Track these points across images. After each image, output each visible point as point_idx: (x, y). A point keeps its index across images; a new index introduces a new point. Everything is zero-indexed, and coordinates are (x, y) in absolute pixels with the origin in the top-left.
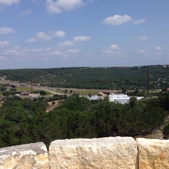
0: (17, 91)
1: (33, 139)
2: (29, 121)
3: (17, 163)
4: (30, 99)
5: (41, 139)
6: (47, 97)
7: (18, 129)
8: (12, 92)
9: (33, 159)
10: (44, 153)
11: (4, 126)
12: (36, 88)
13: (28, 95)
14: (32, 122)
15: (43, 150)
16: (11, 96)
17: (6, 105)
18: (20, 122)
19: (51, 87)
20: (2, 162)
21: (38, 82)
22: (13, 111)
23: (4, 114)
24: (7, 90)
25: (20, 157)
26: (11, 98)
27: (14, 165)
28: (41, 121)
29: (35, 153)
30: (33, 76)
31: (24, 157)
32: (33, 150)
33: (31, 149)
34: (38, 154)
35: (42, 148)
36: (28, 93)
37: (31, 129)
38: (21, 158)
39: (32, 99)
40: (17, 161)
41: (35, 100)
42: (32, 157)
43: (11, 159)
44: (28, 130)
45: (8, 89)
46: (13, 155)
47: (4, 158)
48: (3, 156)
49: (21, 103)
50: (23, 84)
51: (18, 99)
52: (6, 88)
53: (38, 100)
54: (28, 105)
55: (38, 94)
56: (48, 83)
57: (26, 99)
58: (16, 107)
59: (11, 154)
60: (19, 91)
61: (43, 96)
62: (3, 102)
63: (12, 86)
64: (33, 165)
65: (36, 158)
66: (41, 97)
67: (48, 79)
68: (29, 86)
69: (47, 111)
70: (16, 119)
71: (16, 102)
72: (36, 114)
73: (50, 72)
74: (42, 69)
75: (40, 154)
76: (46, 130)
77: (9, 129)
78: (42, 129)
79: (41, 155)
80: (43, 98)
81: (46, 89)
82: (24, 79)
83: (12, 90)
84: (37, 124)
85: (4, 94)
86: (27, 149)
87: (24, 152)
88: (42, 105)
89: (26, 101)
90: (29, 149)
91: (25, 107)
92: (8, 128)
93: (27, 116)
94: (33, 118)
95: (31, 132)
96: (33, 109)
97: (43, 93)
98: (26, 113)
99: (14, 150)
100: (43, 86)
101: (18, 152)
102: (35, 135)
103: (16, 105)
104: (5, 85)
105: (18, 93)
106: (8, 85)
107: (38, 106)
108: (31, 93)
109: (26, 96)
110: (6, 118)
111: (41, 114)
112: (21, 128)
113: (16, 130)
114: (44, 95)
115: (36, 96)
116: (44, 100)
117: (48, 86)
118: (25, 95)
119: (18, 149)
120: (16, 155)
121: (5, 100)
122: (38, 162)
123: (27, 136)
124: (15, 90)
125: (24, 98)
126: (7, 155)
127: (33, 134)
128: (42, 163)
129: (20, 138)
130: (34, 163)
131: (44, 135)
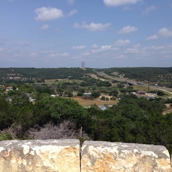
0: (134, 89)
1: (148, 140)
2: (145, 121)
3: (138, 161)
4: (146, 99)
5: (156, 142)
6: (165, 98)
7: (133, 127)
8: (129, 89)
9: (154, 161)
10: (166, 158)
11: (121, 121)
12: (153, 88)
13: (144, 94)
14: (148, 123)
15: (165, 154)
16: (127, 94)
17: (123, 102)
18: (135, 120)
19: (170, 87)
20: (125, 157)
21: (155, 81)
22: (129, 108)
23: (121, 110)
24: (124, 87)
25: (142, 156)
26: (128, 96)
27: (135, 163)
28: (158, 123)
29: (157, 156)
30: (151, 75)
31: (145, 157)
32: (155, 153)
33: (152, 150)
34: (160, 158)
35: (164, 152)
36: (145, 92)
37: (146, 130)
38: (142, 158)
39: (148, 99)
40: (138, 158)
41: (151, 100)
42: (153, 159)
43: (132, 156)
44: (143, 130)
45: (126, 86)
46: (135, 152)
47: (126, 153)
48: (125, 151)
49: (137, 102)
50: (140, 83)
51: (135, 97)
52: (124, 86)
53: (155, 101)
54: (144, 104)
55: (154, 94)
56: (167, 83)
57: (142, 98)
58: (132, 105)
59: (133, 151)
60: (136, 89)
61: (161, 97)
62: (120, 99)
63: (130, 84)
64: (154, 167)
65: (157, 161)
66: (158, 97)
67: (167, 78)
68: (146, 85)
69: (164, 114)
70: (132, 117)
71: (132, 100)
72: (152, 115)
73: (170, 71)
74: (161, 68)
75: (161, 158)
76: (163, 134)
77: (125, 126)
78: (159, 132)
79: (163, 159)
80: (160, 99)
81: (164, 90)
82: (141, 77)
83: (129, 88)
84: (153, 126)
85: (122, 91)
86: (148, 150)
87: (146, 152)
88: (159, 106)
89: (142, 100)
90: (151, 150)
91: (141, 106)
92: (124, 124)
93: (143, 116)
94: (150, 119)
95: (146, 133)
96: (149, 109)
97: (160, 93)
98: (142, 112)
99: (135, 148)
100: (162, 86)
101: (139, 150)
102: (151, 136)
103: (132, 103)
104: (123, 83)
105: (134, 91)
106: (126, 83)
107: (154, 107)
108: (148, 92)
109: (143, 95)
110: (123, 115)
111: (158, 115)
112: (137, 126)
113: (132, 128)
114: (161, 95)
115: (153, 96)
116: (161, 101)
117: (167, 86)
118: (141, 93)
119: (139, 147)
120: (137, 153)
121: (122, 97)
122: (159, 166)
123: (142, 136)
124: (132, 88)
125: (140, 97)
126: (129, 151)
127: (148, 135)
128: (164, 168)
129: (135, 135)
130: (155, 166)
131: (160, 138)
